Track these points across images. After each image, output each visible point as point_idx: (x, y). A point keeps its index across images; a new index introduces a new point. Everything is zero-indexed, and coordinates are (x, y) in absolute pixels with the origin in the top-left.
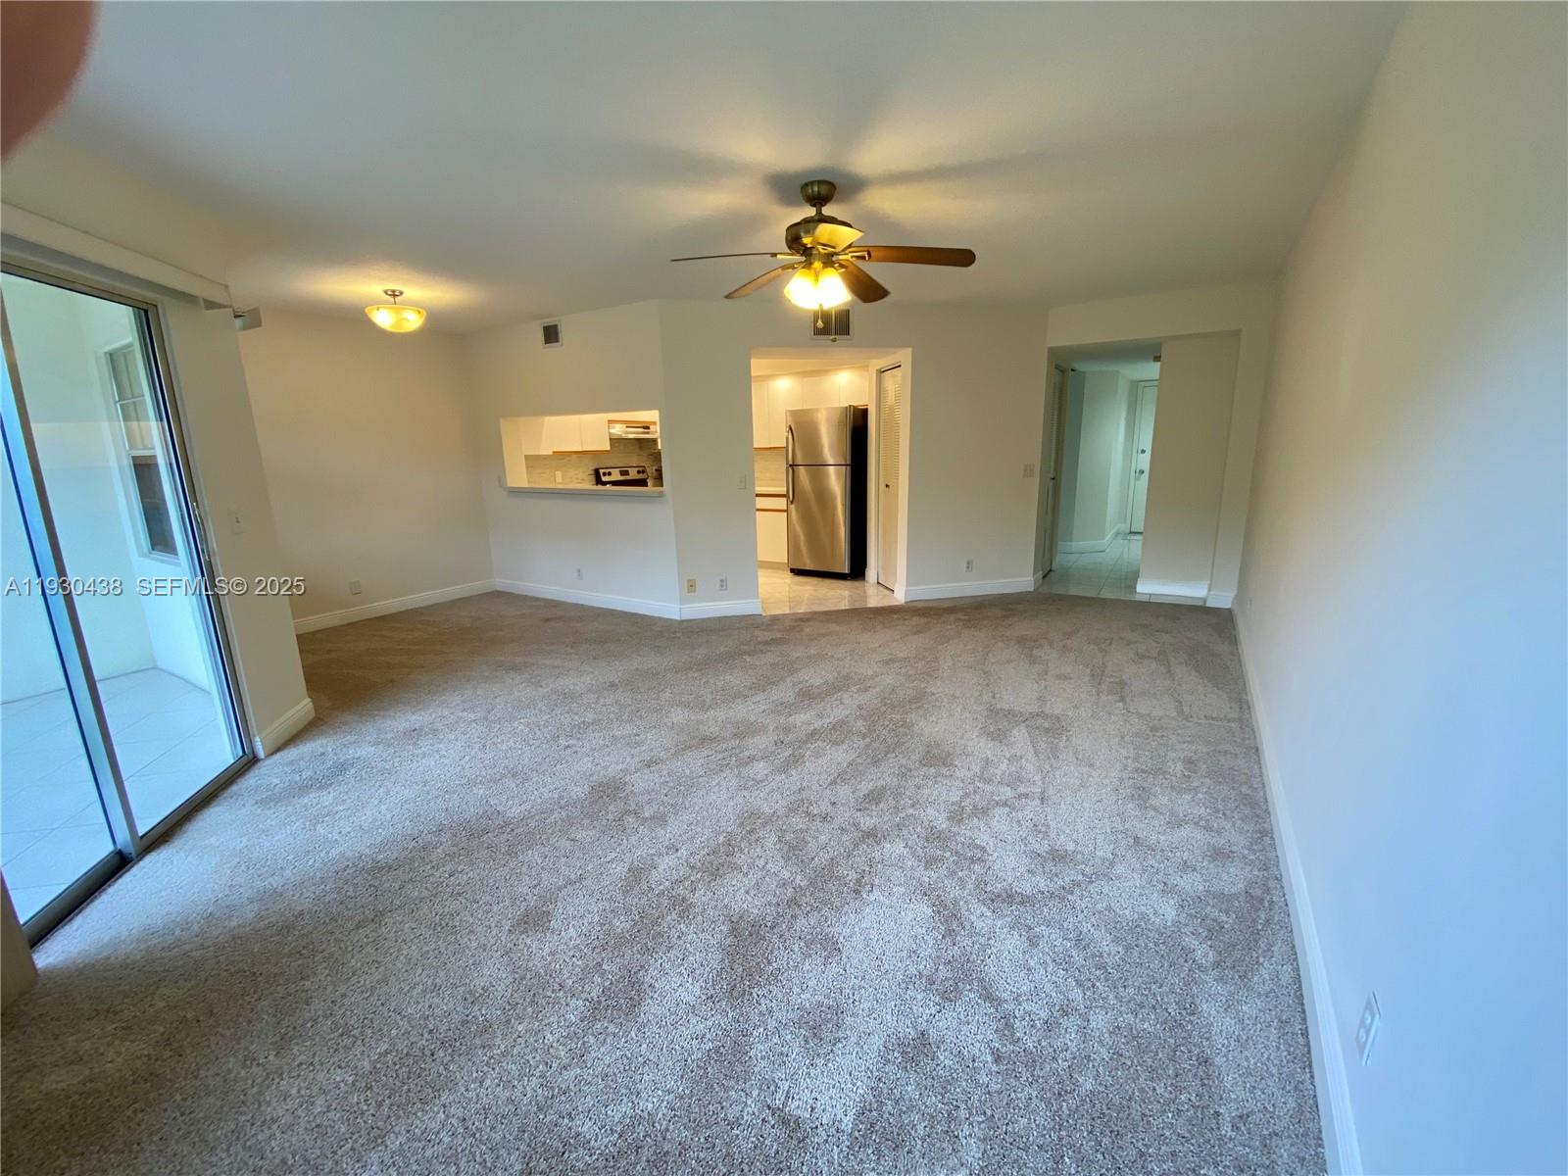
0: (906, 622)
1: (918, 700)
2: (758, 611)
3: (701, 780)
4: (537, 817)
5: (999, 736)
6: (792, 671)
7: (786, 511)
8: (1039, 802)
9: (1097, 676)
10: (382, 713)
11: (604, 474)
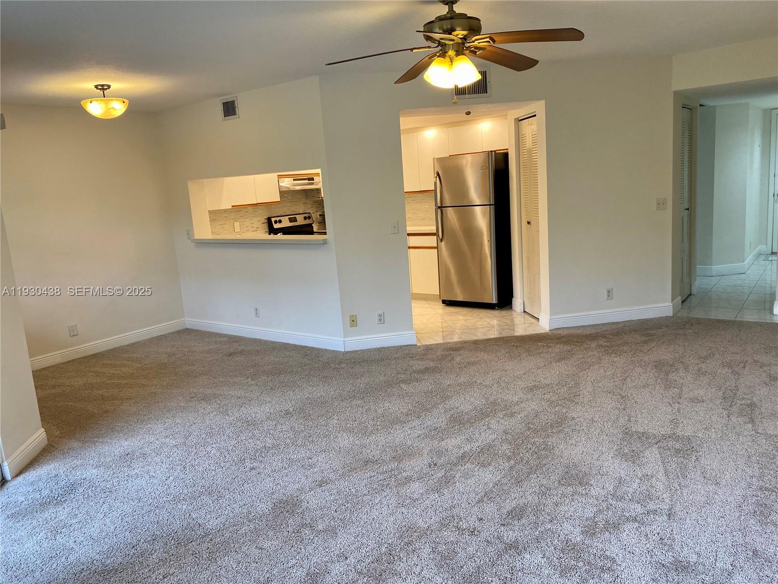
0: (550, 350)
1: (560, 423)
2: (413, 342)
3: (365, 498)
4: (231, 529)
5: (633, 458)
6: (445, 398)
7: (437, 248)
8: (665, 518)
9: (729, 398)
10: (101, 440)
11: (276, 222)
